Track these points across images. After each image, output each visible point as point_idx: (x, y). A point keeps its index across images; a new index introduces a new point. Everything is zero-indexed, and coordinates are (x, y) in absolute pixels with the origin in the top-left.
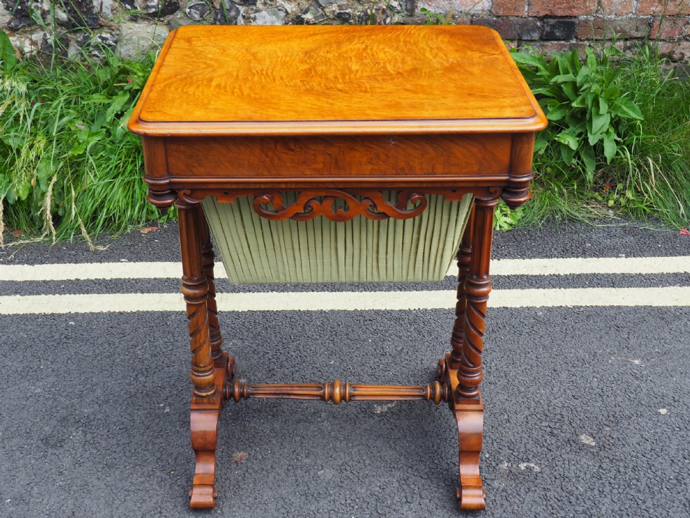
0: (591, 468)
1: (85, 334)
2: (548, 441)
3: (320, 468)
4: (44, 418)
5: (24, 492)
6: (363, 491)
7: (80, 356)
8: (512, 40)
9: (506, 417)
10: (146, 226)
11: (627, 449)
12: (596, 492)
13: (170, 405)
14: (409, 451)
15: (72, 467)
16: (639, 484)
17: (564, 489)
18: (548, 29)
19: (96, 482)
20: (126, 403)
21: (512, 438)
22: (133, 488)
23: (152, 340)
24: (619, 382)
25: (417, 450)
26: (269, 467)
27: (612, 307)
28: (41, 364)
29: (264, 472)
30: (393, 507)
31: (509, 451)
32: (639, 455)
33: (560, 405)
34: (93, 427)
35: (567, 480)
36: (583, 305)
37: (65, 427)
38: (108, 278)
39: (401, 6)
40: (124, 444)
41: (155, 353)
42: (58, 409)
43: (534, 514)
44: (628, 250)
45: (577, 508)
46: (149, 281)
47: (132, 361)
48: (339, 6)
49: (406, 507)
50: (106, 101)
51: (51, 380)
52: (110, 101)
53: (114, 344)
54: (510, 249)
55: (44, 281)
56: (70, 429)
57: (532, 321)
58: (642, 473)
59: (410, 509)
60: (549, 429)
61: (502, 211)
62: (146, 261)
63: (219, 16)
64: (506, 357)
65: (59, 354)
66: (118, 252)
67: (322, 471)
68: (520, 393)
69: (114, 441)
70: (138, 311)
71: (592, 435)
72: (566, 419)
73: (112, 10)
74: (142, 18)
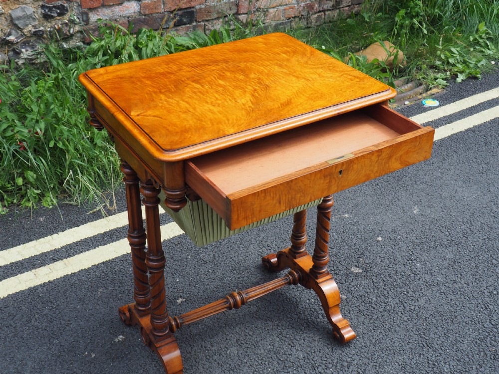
0: (369, 285)
6: (263, 352)
17: (365, 302)
18: (178, 18)
30: (287, 353)
35: (363, 296)
39: (79, 18)
48: (33, 26)
49: (294, 350)
59: (297, 350)
72: (336, 262)
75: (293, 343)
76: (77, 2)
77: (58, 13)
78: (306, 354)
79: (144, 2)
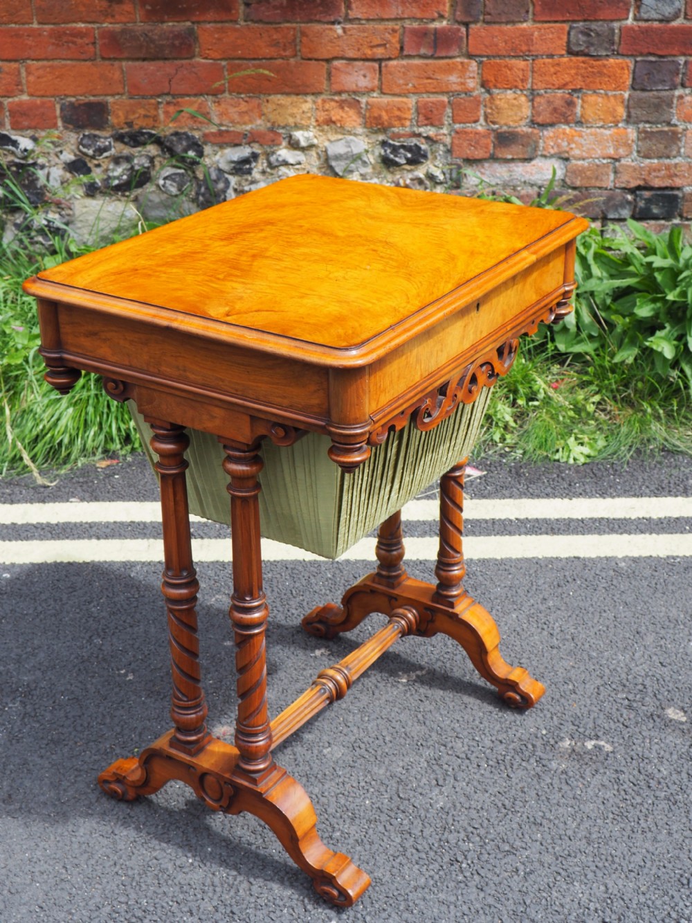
0: (678, 747)
1: (25, 588)
2: (624, 716)
3: (327, 745)
6: (382, 771)
7: (17, 614)
8: (594, 219)
9: (571, 687)
10: (103, 459)
12: (684, 775)
13: (133, 672)
14: (442, 725)
15: (8, 743)
17: (642, 771)
18: (642, 204)
19: (39, 761)
20: (77, 669)
21: (577, 711)
22: (85, 767)
23: (111, 595)
25: (452, 725)
30: (420, 790)
31: (572, 727)
33: (642, 673)
34: (35, 698)
35: (646, 761)
36: (681, 555)
38: (54, 521)
39: (444, 174)
40: (74, 717)
41: (115, 610)
43: (601, 800)
45: (658, 793)
46: (107, 525)
47: (84, 621)
48: (361, 175)
49: (437, 791)
53: (61, 601)
54: (587, 486)
57: (612, 573)
59: (441, 793)
60: (626, 702)
61: (576, 439)
62: (103, 500)
63: (203, 190)
64: (574, 616)
66: (67, 490)
67: (329, 749)
68: (590, 658)
69: (62, 713)
70: (93, 562)
71: (682, 709)
72: (650, 690)
73: (62, 183)
74: (101, 192)
75: (445, 780)
76: (445, 145)
77: (407, 159)
78: (449, 805)
79: (574, 162)
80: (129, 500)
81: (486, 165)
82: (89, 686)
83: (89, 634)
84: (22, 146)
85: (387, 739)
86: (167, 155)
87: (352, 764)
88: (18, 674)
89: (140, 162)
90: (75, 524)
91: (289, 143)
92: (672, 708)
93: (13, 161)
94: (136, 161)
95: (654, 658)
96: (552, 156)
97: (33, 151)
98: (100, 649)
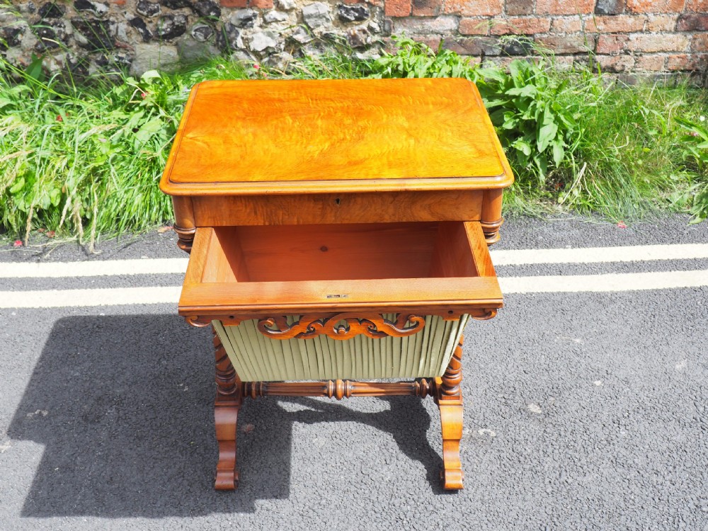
0: (537, 432)
1: (114, 323)
2: (503, 410)
3: (315, 436)
4: (83, 398)
5: (69, 461)
6: (350, 455)
7: (111, 343)
8: (476, 56)
9: (468, 390)
10: (162, 226)
11: (567, 416)
12: (541, 453)
13: (188, 384)
15: (109, 439)
16: (576, 445)
17: (515, 450)
18: (507, 45)
19: (129, 452)
20: (151, 383)
21: (473, 408)
23: (171, 328)
24: (563, 359)
26: (272, 436)
27: (559, 293)
28: (77, 351)
29: (268, 441)
30: (375, 468)
31: (470, 419)
32: (577, 421)
33: (513, 379)
34: (125, 405)
35: (517, 442)
36: (535, 292)
37: (101, 405)
38: (132, 273)
39: (380, 27)
40: (151, 419)
41: (174, 339)
42: (95, 389)
44: (574, 241)
45: (525, 466)
46: (167, 276)
47: (154, 347)
48: (325, 27)
49: (386, 468)
50: (124, 117)
51: (87, 364)
52: (127, 116)
53: (139, 333)
55: (77, 277)
56: (105, 407)
58: (579, 436)
59: (389, 470)
60: (503, 400)
62: (163, 257)
63: (221, 38)
64: (469, 338)
65: (93, 342)
66: (139, 250)
68: (480, 369)
69: (143, 417)
70: (159, 303)
71: (538, 404)
72: (518, 391)
73: (127, 33)
74: (153, 40)
75: (391, 460)
76: (380, 8)
77: (355, 17)
78: (394, 478)
79: (464, 18)
80: (181, 257)
81: (407, 20)
82: (160, 396)
83: (158, 358)
84: (98, 9)
85: (353, 431)
86: (197, 15)
87: (331, 450)
88: (113, 387)
89: (179, 20)
90: (146, 276)
91: (277, 6)
92: (533, 404)
93: (93, 19)
94: (175, 19)
95: (520, 367)
96: (449, 15)
97: (107, 12)
98: (166, 368)
